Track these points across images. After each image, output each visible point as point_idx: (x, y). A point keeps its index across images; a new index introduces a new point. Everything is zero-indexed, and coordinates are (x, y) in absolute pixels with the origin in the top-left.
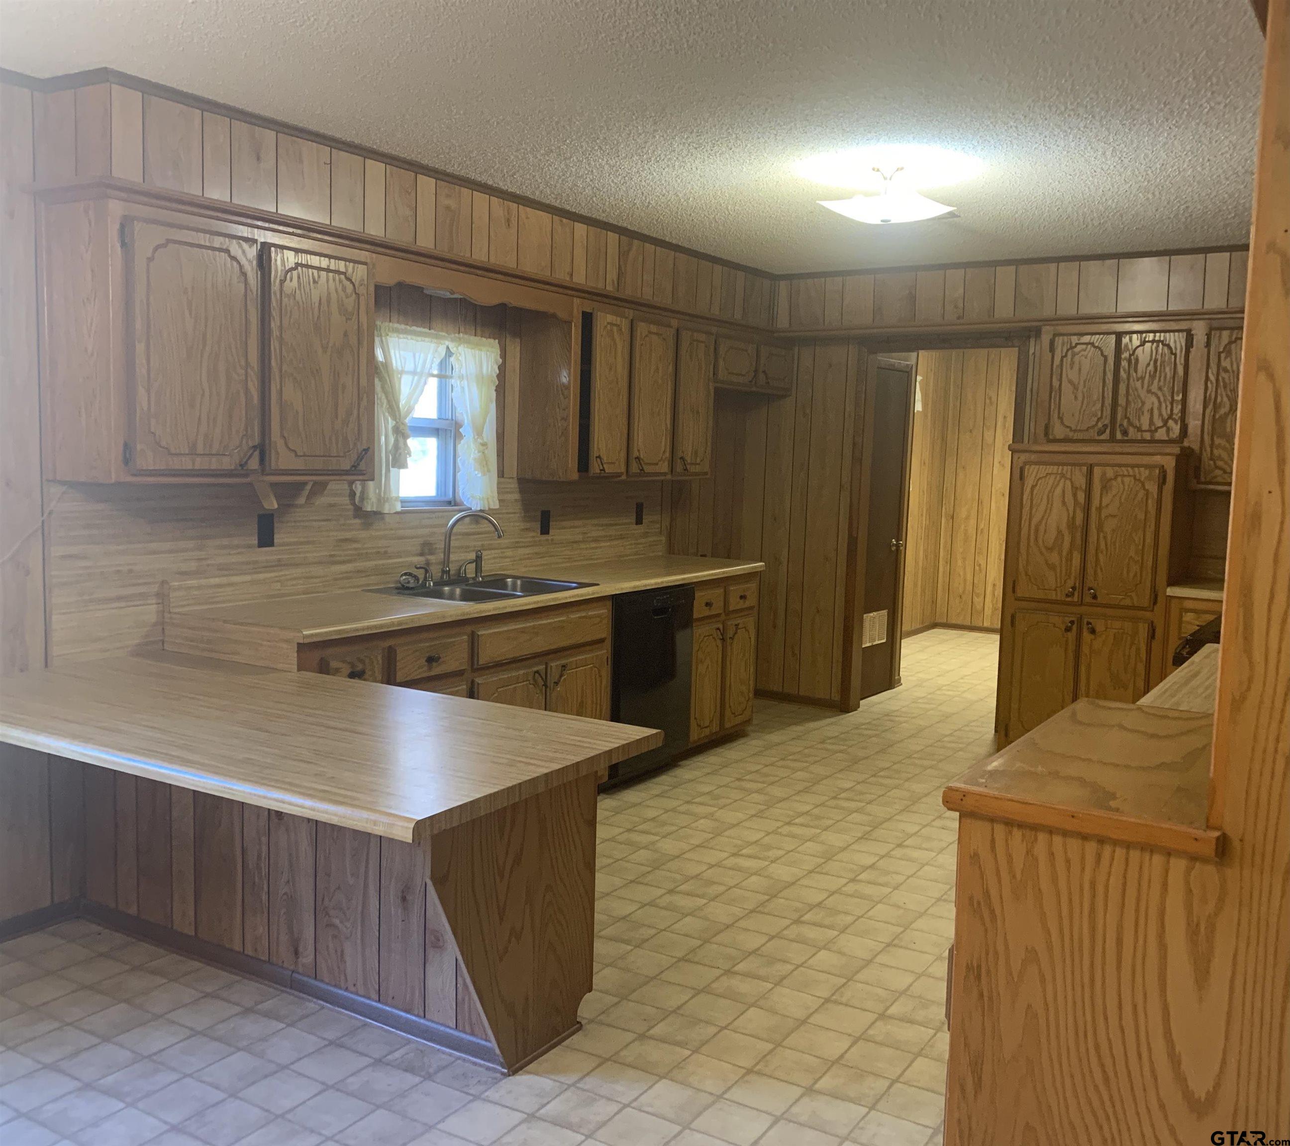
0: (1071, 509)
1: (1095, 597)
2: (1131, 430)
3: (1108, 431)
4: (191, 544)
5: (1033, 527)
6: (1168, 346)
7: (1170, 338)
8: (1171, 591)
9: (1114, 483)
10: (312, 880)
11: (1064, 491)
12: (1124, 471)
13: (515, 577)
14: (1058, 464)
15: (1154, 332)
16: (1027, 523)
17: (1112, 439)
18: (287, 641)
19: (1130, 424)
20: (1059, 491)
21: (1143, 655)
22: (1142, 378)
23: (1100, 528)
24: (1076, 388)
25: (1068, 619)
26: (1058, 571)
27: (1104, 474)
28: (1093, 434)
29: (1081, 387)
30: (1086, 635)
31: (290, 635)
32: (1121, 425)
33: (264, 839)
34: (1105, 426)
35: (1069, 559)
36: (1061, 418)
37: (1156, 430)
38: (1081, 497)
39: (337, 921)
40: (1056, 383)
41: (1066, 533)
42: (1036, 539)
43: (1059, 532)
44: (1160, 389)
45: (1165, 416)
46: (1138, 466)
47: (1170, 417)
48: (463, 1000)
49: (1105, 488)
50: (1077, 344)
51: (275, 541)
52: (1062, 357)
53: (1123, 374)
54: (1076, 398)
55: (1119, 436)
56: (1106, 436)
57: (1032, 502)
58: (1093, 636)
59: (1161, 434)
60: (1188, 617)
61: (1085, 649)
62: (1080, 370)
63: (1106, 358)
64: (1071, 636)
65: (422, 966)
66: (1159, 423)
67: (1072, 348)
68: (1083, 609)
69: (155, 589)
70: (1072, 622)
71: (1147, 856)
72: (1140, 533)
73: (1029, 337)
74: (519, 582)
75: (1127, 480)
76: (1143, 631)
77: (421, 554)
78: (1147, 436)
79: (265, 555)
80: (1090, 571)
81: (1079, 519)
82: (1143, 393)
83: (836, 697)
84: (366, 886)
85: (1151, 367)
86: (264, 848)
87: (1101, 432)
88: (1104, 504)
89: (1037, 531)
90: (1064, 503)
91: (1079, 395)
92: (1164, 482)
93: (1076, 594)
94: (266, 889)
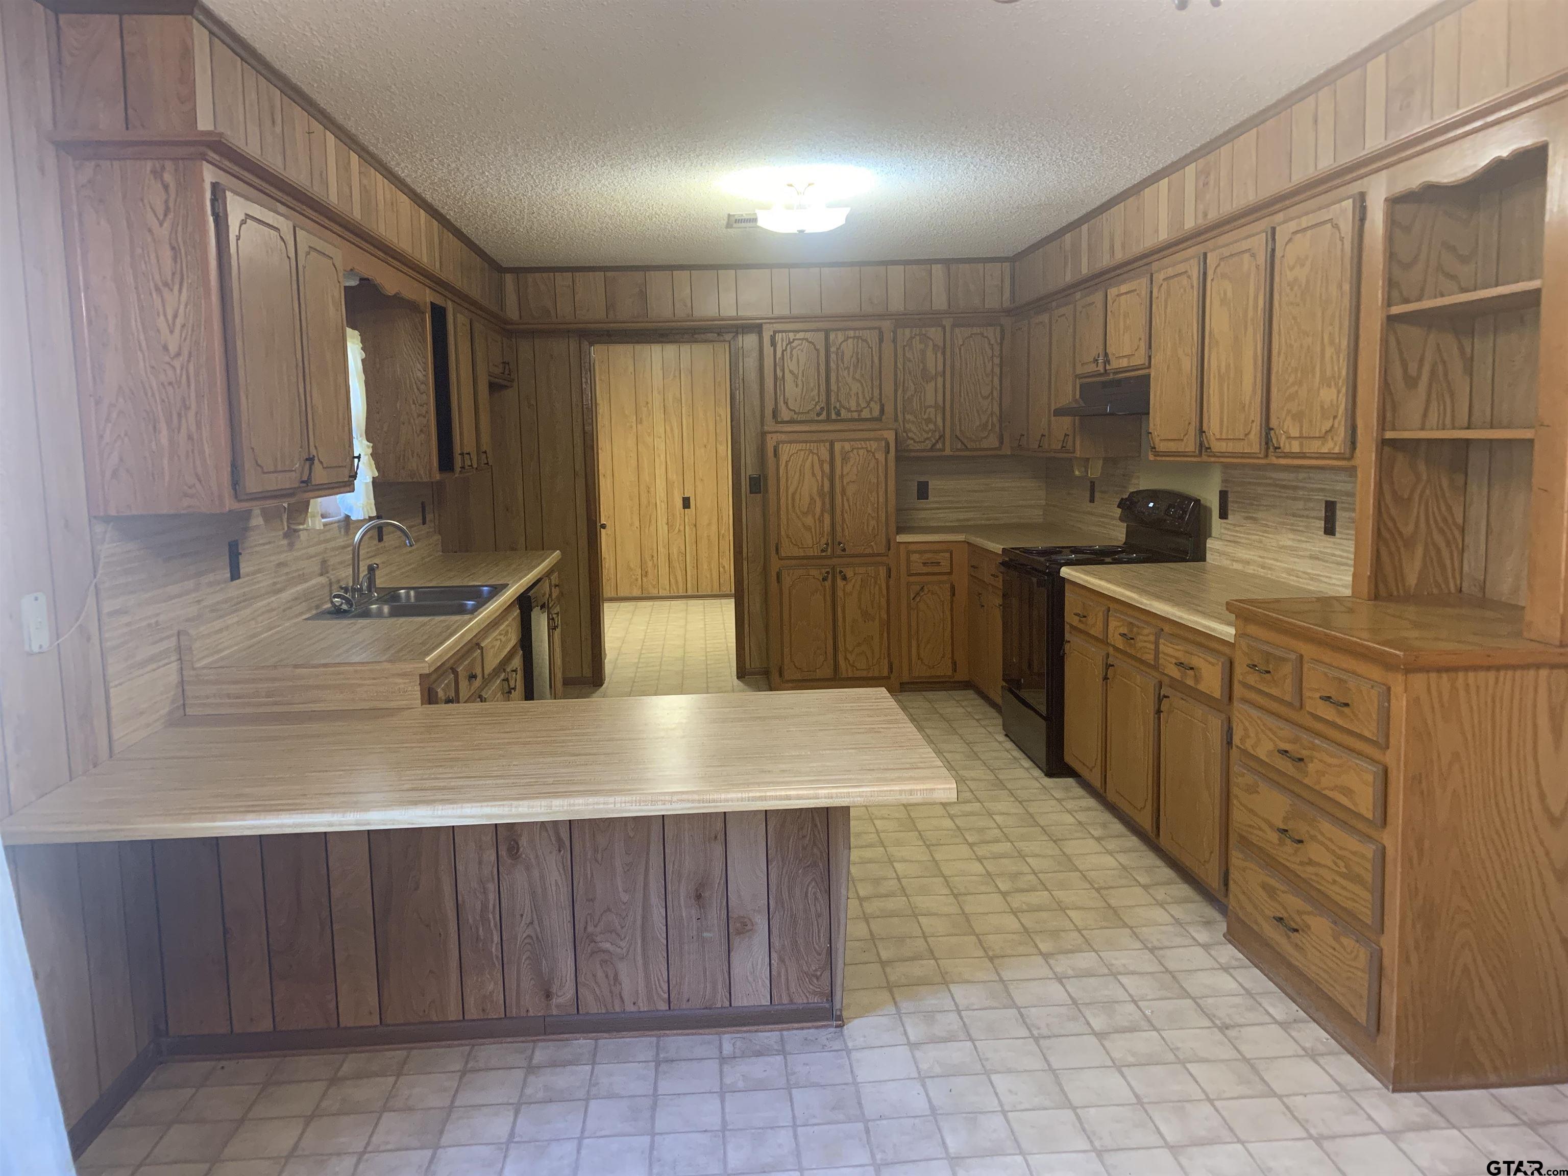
0: (819, 478)
1: (844, 550)
2: (843, 412)
3: (825, 413)
4: (190, 584)
5: (790, 495)
6: (866, 341)
7: (866, 334)
8: (901, 538)
9: (851, 455)
10: (567, 913)
11: (813, 466)
12: (858, 444)
14: (806, 442)
15: (855, 329)
16: (785, 494)
17: (828, 420)
18: (404, 675)
19: (842, 406)
20: (808, 464)
21: (885, 592)
22: (848, 368)
23: (843, 492)
24: (796, 377)
25: (824, 571)
26: (813, 530)
27: (843, 447)
28: (813, 416)
29: (800, 375)
30: (840, 583)
31: (408, 667)
32: (835, 408)
33: (492, 887)
34: (822, 409)
35: (821, 521)
36: (786, 403)
37: (861, 411)
38: (827, 467)
39: (607, 946)
40: (779, 374)
41: (818, 499)
42: (793, 506)
43: (812, 499)
44: (862, 376)
45: (868, 399)
46: (869, 440)
47: (872, 399)
48: (779, 974)
49: (845, 459)
50: (794, 340)
51: (242, 571)
52: (783, 351)
53: (833, 365)
54: (797, 386)
55: (834, 416)
56: (823, 416)
57: (787, 475)
58: (845, 582)
59: (866, 414)
60: (914, 557)
61: (840, 593)
62: (798, 361)
63: (818, 351)
64: (828, 584)
65: (725, 956)
66: (863, 405)
67: (790, 343)
68: (835, 561)
70: (828, 573)
72: (874, 494)
73: (737, 333)
74: (412, 593)
75: (861, 452)
76: (883, 571)
78: (855, 415)
79: (235, 589)
80: (839, 529)
81: (827, 488)
82: (849, 380)
84: (646, 898)
85: (854, 359)
86: (492, 897)
87: (818, 415)
88: (844, 473)
89: (793, 500)
90: (814, 474)
91: (800, 383)
92: (888, 452)
93: (829, 550)
94: (496, 938)
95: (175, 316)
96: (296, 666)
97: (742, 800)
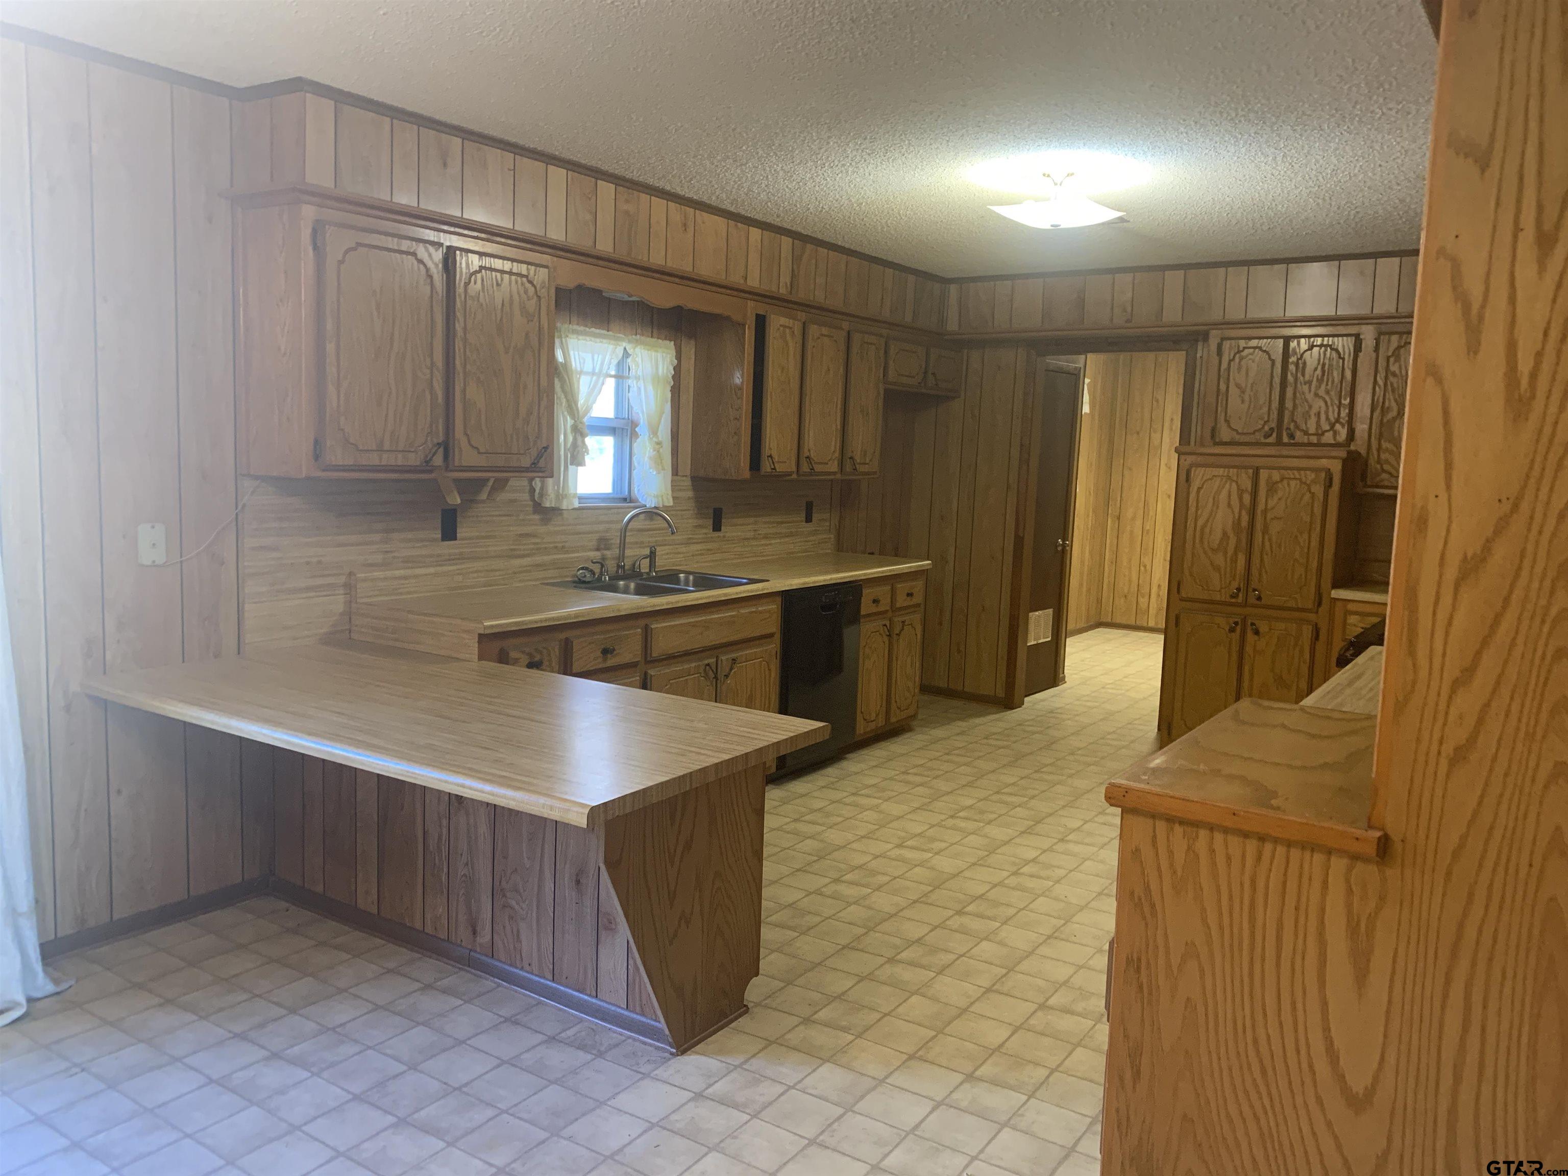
0: (1237, 510)
1: (1259, 598)
2: (1298, 434)
3: (1274, 435)
4: (377, 537)
5: (1198, 528)
6: (1337, 350)
7: (1339, 342)
8: (1336, 594)
9: (1280, 485)
10: (490, 862)
11: (1229, 494)
12: (1290, 474)
13: (688, 573)
14: (1225, 467)
15: (1322, 336)
16: (1193, 525)
17: (1279, 443)
18: (467, 632)
19: (1297, 427)
20: (1224, 493)
21: (1307, 656)
22: (1310, 383)
23: (1265, 531)
24: (1243, 391)
25: (1231, 621)
26: (1223, 572)
27: (1270, 477)
28: (1259, 437)
29: (1248, 390)
30: (1250, 636)
31: (471, 625)
32: (1288, 429)
33: (445, 822)
34: (1272, 429)
35: (1234, 560)
36: (1226, 421)
37: (1323, 434)
38: (1247, 498)
39: (513, 903)
40: (1223, 387)
41: (1231, 535)
42: (1202, 540)
43: (1225, 534)
44: (1327, 392)
45: (1333, 420)
46: (1305, 469)
47: (1337, 421)
48: (634, 981)
49: (1271, 491)
50: (1245, 348)
51: (458, 535)
52: (1230, 361)
53: (1290, 378)
54: (1243, 402)
55: (1285, 439)
56: (1272, 439)
57: (1197, 504)
58: (1256, 637)
59: (1328, 438)
60: (1352, 619)
61: (1249, 649)
62: (1247, 374)
63: (1273, 362)
64: (1236, 636)
65: (594, 948)
66: (1326, 427)
67: (1239, 352)
68: (1248, 610)
69: (342, 580)
70: (1236, 623)
71: (1307, 854)
72: (1306, 536)
73: (1197, 341)
74: (691, 578)
75: (1293, 483)
76: (1307, 631)
77: (598, 549)
78: (1314, 439)
79: (448, 548)
80: (1255, 571)
81: (1245, 522)
82: (1309, 397)
83: (1001, 693)
84: (541, 871)
85: (1319, 372)
86: (445, 831)
87: (1267, 436)
88: (1269, 507)
89: (1202, 532)
90: (1229, 505)
91: (1247, 398)
92: (1330, 485)
93: (1241, 595)
94: (445, 870)
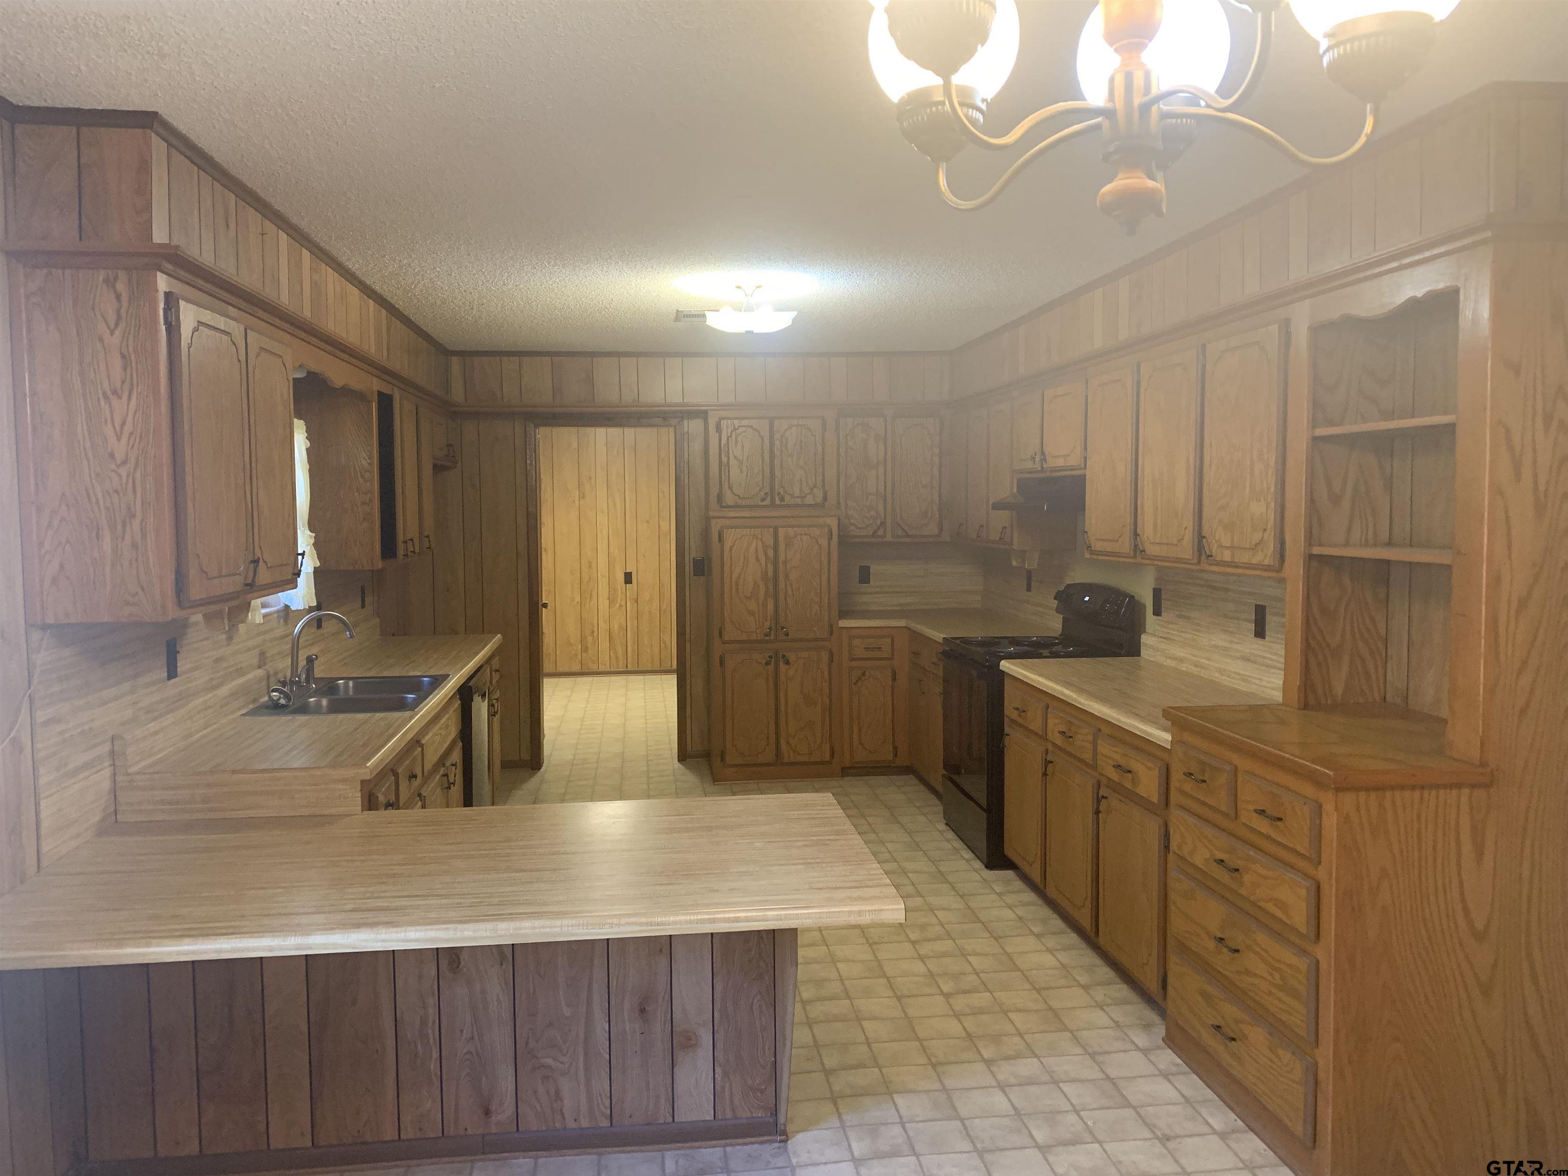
0: (763, 562)
1: (787, 635)
2: (787, 498)
3: (769, 499)
5: (734, 580)
6: (809, 429)
7: (810, 423)
8: (843, 623)
9: (795, 540)
10: (509, 1029)
11: (756, 549)
12: (802, 530)
14: (751, 527)
15: (799, 418)
16: (728, 579)
17: (772, 505)
18: (344, 781)
19: (786, 492)
20: (752, 549)
21: (827, 677)
22: (792, 455)
23: (787, 577)
24: (741, 462)
25: (767, 655)
26: (757, 616)
27: (786, 534)
28: (757, 502)
29: (745, 461)
30: (783, 667)
31: (350, 773)
32: (779, 493)
34: (766, 494)
35: (765, 606)
36: (731, 488)
37: (805, 497)
38: (771, 553)
39: (549, 1061)
40: (724, 459)
41: (761, 584)
42: (737, 590)
43: (755, 583)
44: (806, 462)
45: (811, 485)
46: (813, 526)
47: (815, 486)
48: (723, 1088)
49: (789, 545)
50: (739, 426)
51: (179, 669)
52: (728, 438)
53: (777, 451)
54: (742, 472)
55: (778, 502)
56: (768, 502)
57: (731, 560)
58: (787, 666)
59: (809, 500)
60: (856, 642)
61: (783, 678)
62: (743, 447)
63: (762, 438)
64: (771, 668)
65: (669, 1072)
66: (807, 490)
67: (735, 429)
68: (778, 645)
70: (771, 657)
72: (817, 579)
73: (682, 419)
75: (805, 538)
76: (825, 656)
78: (799, 501)
79: (172, 689)
80: (782, 613)
81: (770, 573)
82: (793, 467)
85: (798, 446)
86: (432, 1011)
87: (763, 500)
88: (788, 558)
89: (737, 584)
90: (757, 559)
91: (745, 469)
92: (831, 538)
93: (772, 633)
94: (435, 1055)
95: (124, 423)
96: (234, 772)
97: (691, 922)
